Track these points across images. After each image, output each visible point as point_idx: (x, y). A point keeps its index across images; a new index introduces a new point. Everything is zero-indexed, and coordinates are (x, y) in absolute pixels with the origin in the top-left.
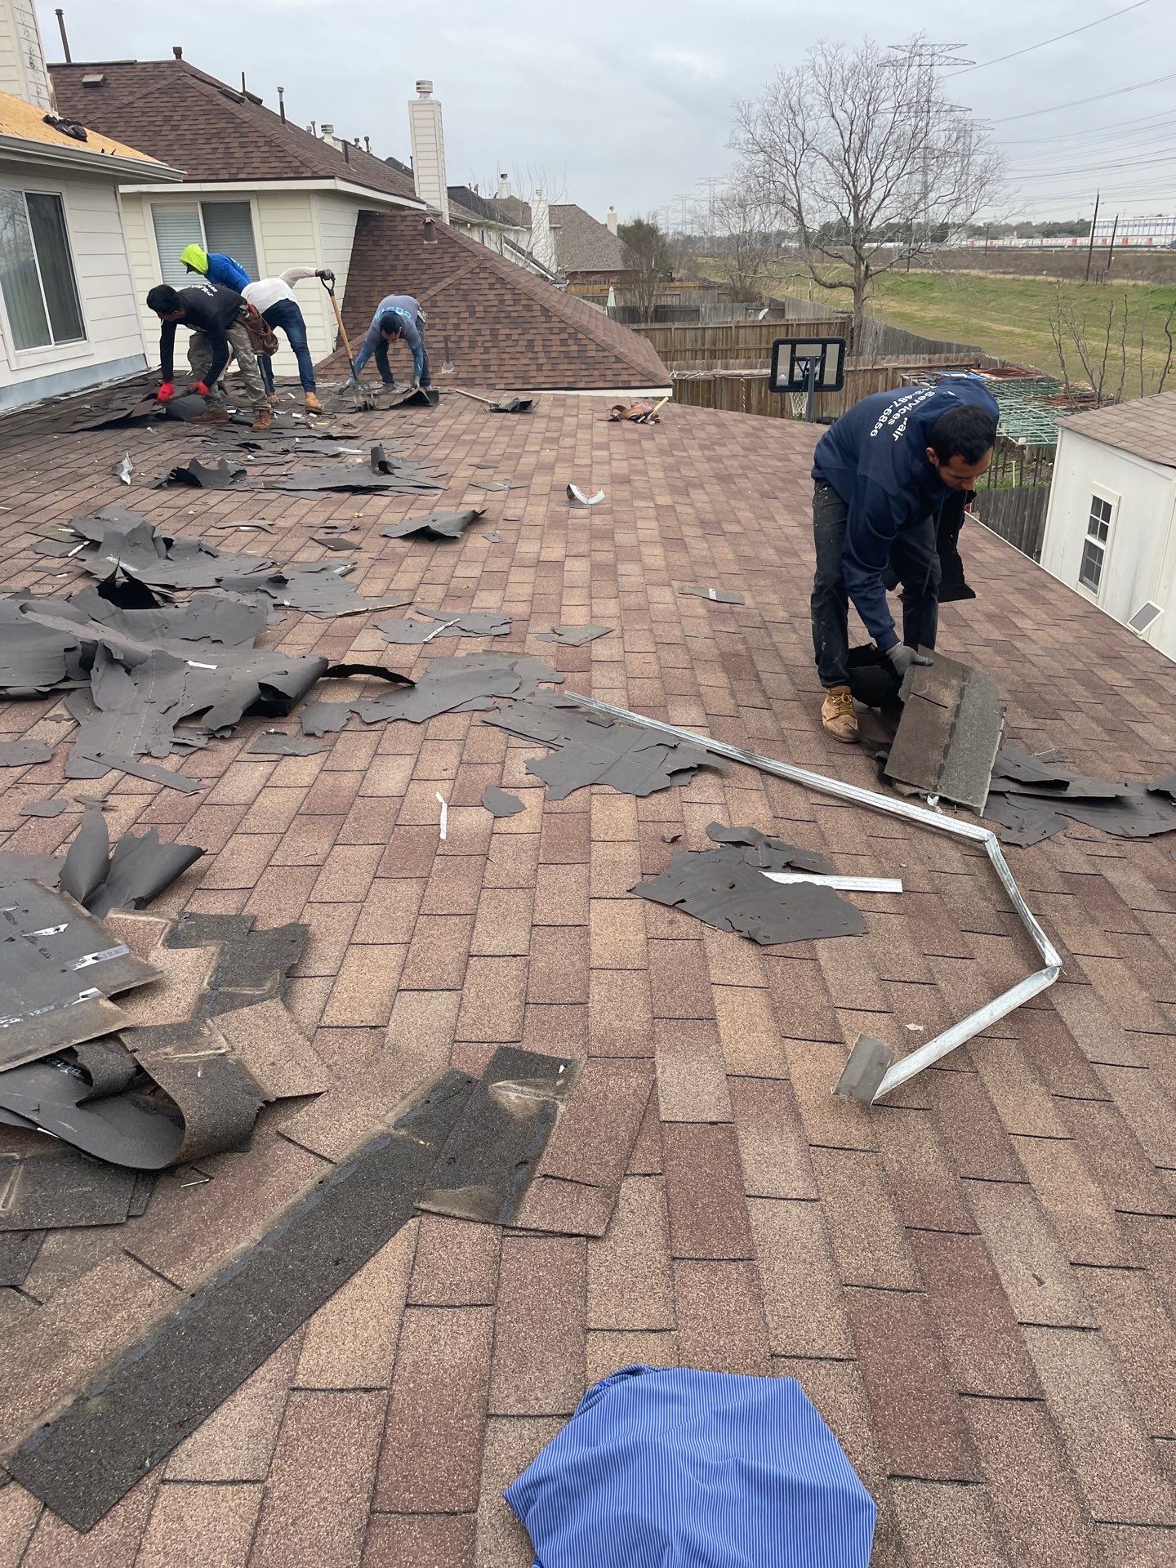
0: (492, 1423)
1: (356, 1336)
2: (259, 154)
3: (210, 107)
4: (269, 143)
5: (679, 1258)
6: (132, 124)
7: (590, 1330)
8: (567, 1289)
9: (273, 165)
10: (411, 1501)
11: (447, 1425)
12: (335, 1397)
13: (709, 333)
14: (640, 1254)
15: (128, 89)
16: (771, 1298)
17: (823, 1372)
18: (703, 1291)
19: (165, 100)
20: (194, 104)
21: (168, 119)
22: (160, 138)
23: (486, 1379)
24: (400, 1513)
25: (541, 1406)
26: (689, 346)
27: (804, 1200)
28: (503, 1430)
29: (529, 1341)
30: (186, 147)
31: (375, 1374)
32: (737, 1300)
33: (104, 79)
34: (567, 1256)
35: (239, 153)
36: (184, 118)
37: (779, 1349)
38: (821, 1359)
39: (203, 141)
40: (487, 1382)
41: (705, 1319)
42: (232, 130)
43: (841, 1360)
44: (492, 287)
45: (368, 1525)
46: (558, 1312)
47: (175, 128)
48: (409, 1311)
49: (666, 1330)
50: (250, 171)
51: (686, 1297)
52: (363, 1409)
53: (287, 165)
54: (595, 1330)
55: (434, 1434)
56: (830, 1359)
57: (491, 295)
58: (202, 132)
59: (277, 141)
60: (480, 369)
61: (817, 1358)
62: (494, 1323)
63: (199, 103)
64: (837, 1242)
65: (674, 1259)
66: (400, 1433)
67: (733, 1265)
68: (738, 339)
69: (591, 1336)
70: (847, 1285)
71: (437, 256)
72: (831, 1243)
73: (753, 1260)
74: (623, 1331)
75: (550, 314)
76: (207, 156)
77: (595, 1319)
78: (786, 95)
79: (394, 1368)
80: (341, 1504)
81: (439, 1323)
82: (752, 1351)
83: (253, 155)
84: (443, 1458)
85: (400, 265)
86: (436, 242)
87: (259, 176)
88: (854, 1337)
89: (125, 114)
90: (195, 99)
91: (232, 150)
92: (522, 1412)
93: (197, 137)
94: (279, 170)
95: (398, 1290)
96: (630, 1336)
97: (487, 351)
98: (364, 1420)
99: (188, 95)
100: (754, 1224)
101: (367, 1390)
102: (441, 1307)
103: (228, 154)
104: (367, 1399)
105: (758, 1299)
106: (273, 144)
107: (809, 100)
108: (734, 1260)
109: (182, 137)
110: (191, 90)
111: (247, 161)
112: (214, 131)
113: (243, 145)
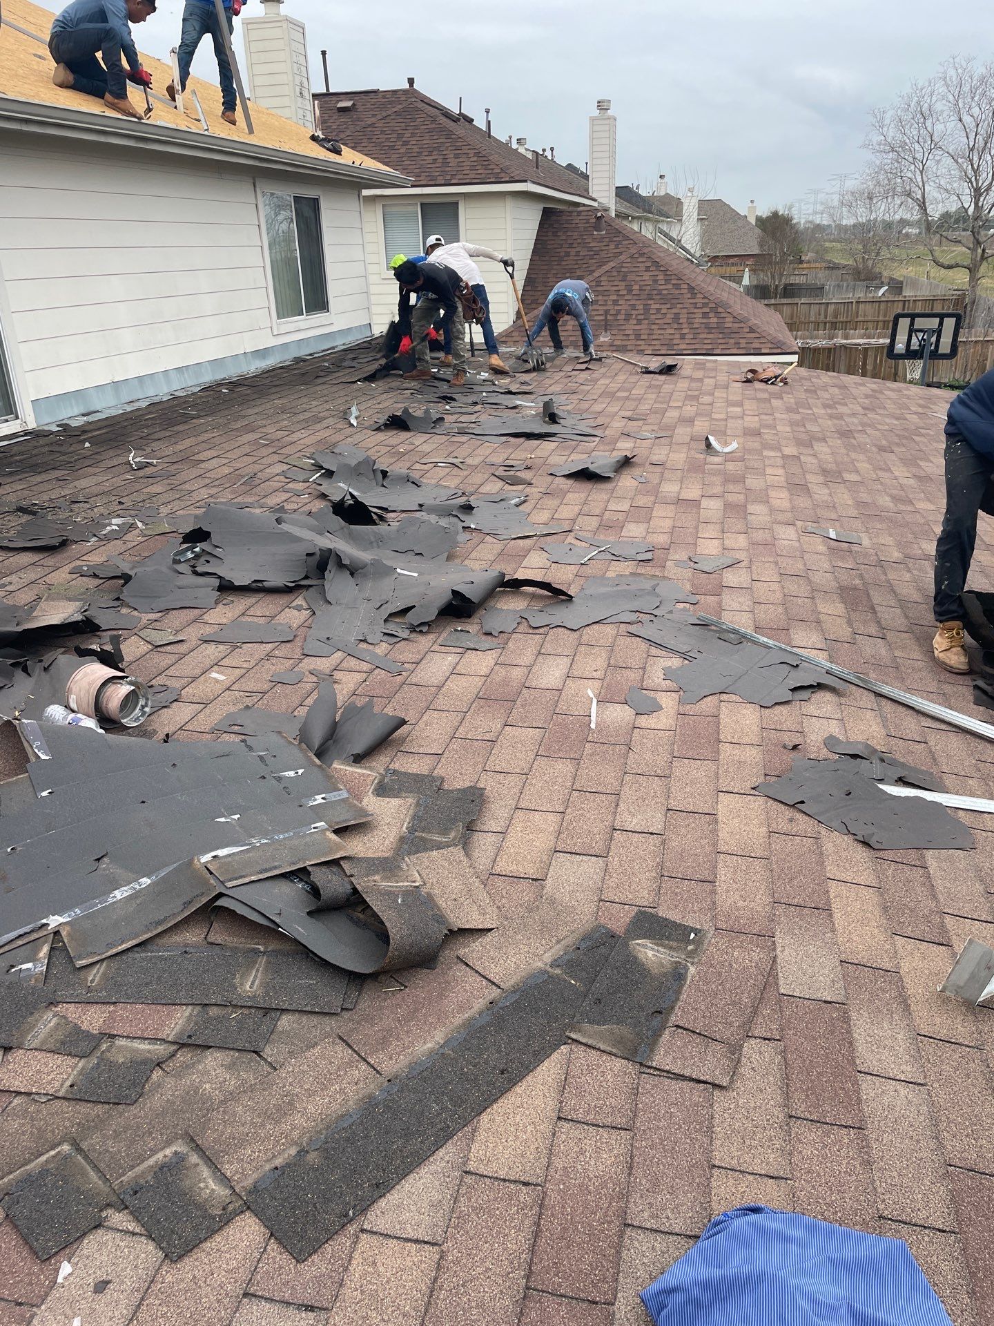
0: (628, 1231)
1: (517, 1137)
2: (469, 163)
3: (434, 126)
4: (477, 154)
5: (795, 1117)
6: (373, 140)
7: (714, 1166)
8: (695, 1128)
9: (479, 172)
10: (560, 1285)
11: (590, 1225)
12: (499, 1185)
13: (831, 308)
14: (760, 1107)
15: (371, 113)
16: (879, 1166)
17: (926, 1239)
18: (817, 1149)
19: (399, 121)
20: (422, 123)
21: (400, 137)
22: (393, 151)
23: (624, 1192)
24: (550, 1293)
25: (671, 1225)
26: (812, 319)
27: (911, 1083)
28: (638, 1240)
29: (661, 1167)
30: (413, 159)
31: (532, 1172)
32: (848, 1163)
33: (354, 105)
34: (696, 1099)
35: (453, 162)
36: (413, 135)
37: (886, 1212)
38: (925, 1227)
39: (427, 154)
40: (625, 1196)
41: (818, 1175)
42: (449, 144)
43: (944, 1231)
44: (647, 269)
45: (524, 1298)
46: (687, 1146)
47: (406, 143)
48: (560, 1123)
49: (782, 1178)
50: (461, 177)
51: (801, 1152)
52: (522, 1199)
53: (490, 172)
54: (719, 1167)
55: (580, 1232)
56: (934, 1229)
57: (646, 276)
58: (426, 146)
59: (484, 153)
60: (632, 337)
61: (921, 1226)
62: (632, 1145)
63: (426, 123)
64: (943, 1126)
65: (791, 1117)
66: (552, 1226)
67: (845, 1131)
68: (858, 312)
69: (716, 1172)
70: (950, 1165)
71: (604, 244)
72: (936, 1125)
73: (863, 1129)
74: (744, 1172)
75: (696, 291)
76: (429, 166)
77: (718, 1157)
78: (919, 102)
79: (547, 1169)
80: (502, 1276)
81: (585, 1138)
82: (861, 1210)
83: (464, 164)
84: (587, 1253)
85: (573, 252)
86: (604, 232)
87: (467, 181)
88: (957, 1212)
89: (369, 133)
90: (423, 119)
91: (448, 161)
92: (655, 1227)
93: (421, 150)
94: (483, 176)
95: (552, 1103)
96: (751, 1178)
97: (639, 322)
98: (522, 1209)
99: (417, 116)
100: (865, 1097)
101: (525, 1184)
102: (587, 1124)
103: (445, 163)
104: (525, 1192)
105: (868, 1164)
106: (481, 155)
107: (939, 106)
108: (846, 1127)
109: (410, 151)
110: (420, 112)
111: (459, 169)
112: (436, 145)
113: (456, 156)
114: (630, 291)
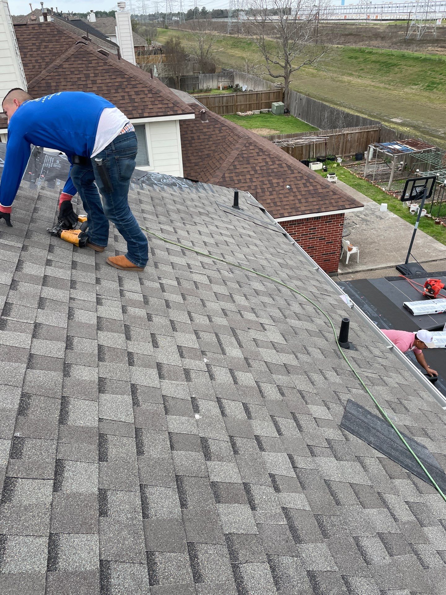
2: (148, 99)
9: (158, 106)
19: (80, 62)
20: (96, 65)
35: (137, 99)
36: (96, 75)
39: (114, 91)
42: (126, 83)
44: (258, 154)
47: (94, 82)
50: (148, 111)
53: (166, 106)
57: (260, 159)
68: (237, 100)
83: (145, 100)
86: (207, 121)
87: (155, 114)
91: (133, 97)
94: (164, 110)
103: (132, 100)
106: (153, 92)
110: (92, 55)
111: (144, 104)
112: (117, 84)
113: (137, 93)
114: (256, 171)
